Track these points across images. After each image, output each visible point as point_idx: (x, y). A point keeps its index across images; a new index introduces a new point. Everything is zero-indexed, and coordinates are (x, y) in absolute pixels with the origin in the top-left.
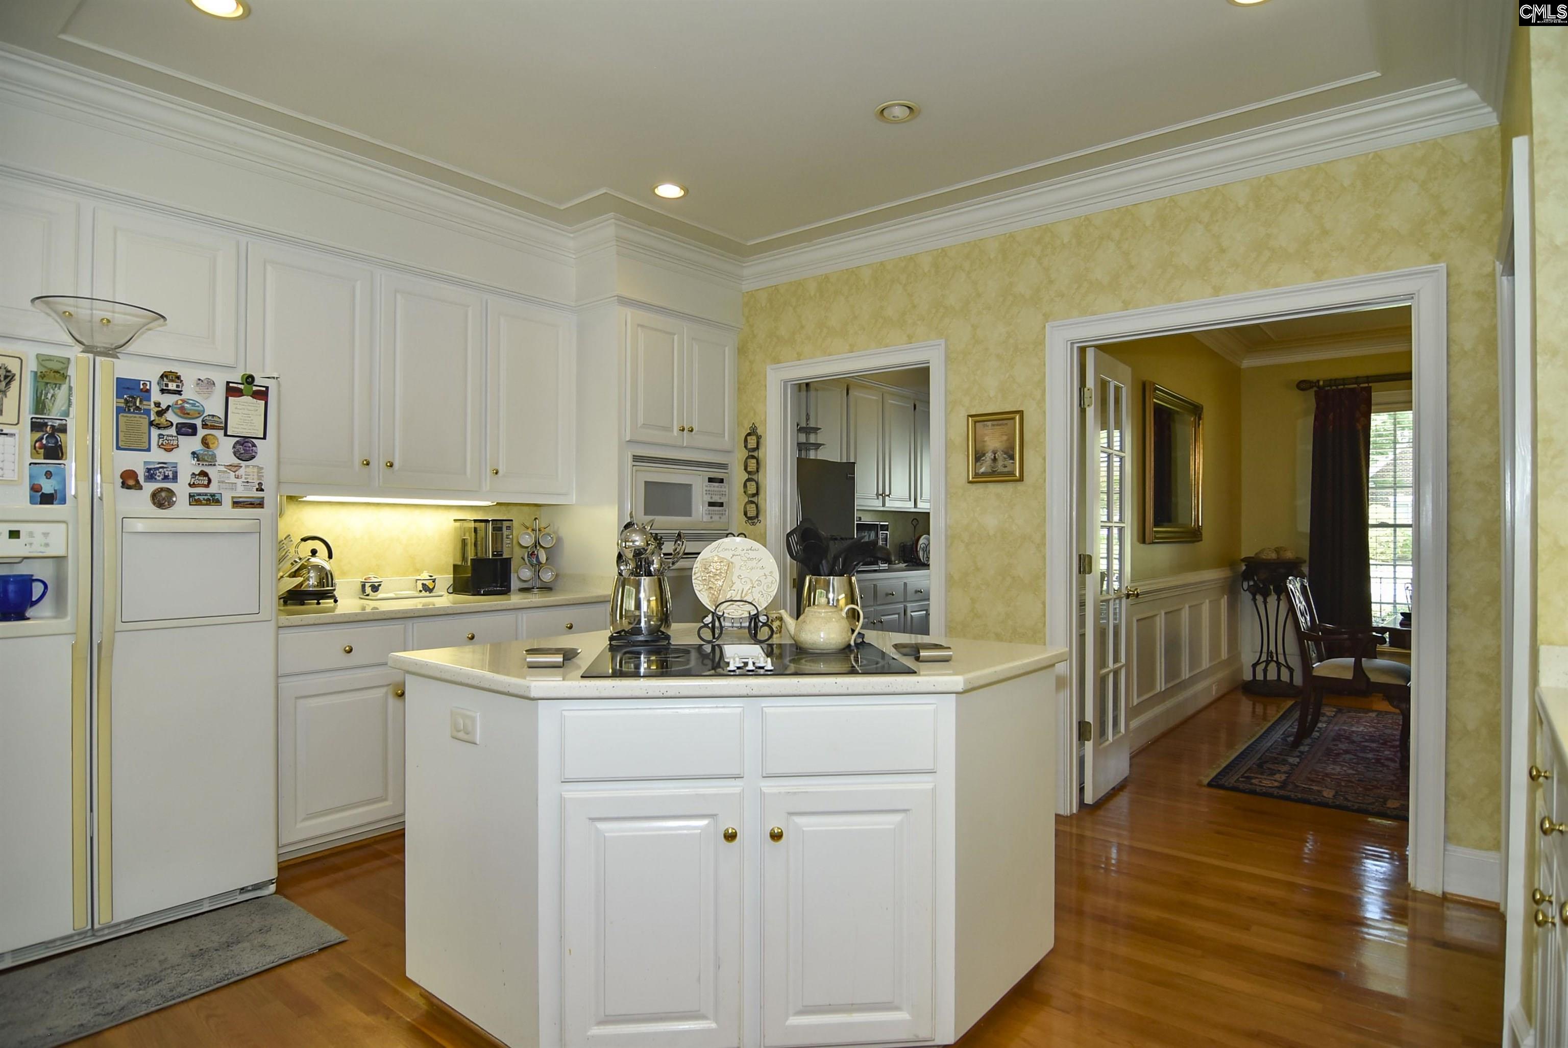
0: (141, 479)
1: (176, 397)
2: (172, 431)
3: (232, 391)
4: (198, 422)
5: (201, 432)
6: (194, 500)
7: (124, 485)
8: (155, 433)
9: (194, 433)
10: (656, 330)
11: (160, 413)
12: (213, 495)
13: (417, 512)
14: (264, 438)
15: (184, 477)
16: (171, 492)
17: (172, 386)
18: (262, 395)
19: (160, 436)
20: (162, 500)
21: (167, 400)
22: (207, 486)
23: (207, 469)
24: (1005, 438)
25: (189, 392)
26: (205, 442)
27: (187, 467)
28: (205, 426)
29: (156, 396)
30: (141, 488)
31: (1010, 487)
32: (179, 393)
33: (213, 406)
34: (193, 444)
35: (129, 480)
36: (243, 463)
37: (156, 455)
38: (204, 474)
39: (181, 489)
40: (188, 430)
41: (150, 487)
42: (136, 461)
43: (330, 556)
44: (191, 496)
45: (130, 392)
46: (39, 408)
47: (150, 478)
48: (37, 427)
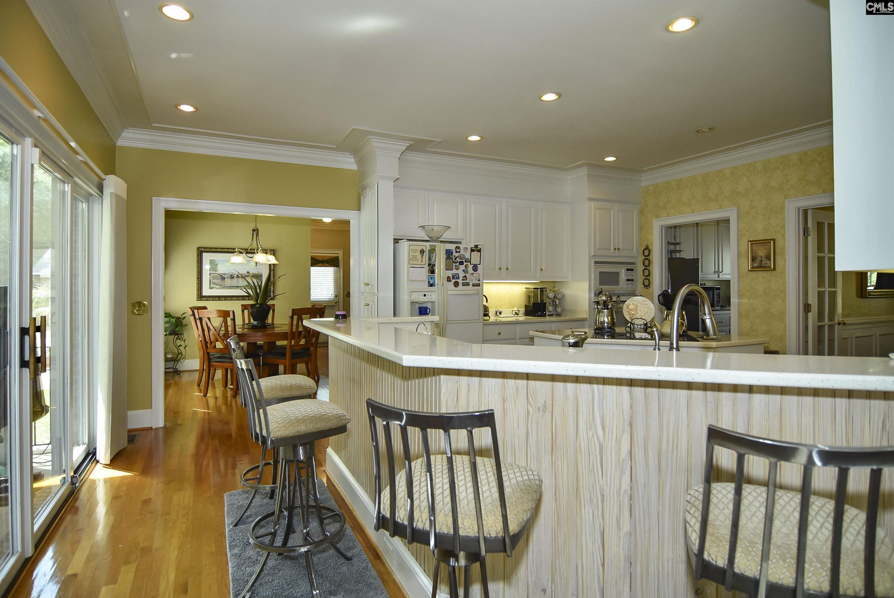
0: (451, 278)
1: (459, 253)
2: (458, 264)
3: (472, 250)
4: (464, 261)
5: (465, 264)
6: (464, 284)
7: (448, 281)
8: (454, 264)
9: (463, 264)
10: (603, 209)
11: (455, 259)
12: (468, 283)
13: (513, 285)
14: (480, 264)
15: (461, 278)
16: (458, 282)
17: (458, 250)
18: (479, 251)
19: (455, 265)
20: (456, 284)
21: (457, 255)
22: (466, 280)
23: (466, 275)
24: (766, 251)
25: (462, 252)
26: (466, 267)
27: (461, 274)
28: (466, 262)
29: (454, 254)
30: (451, 281)
31: (769, 273)
32: (459, 252)
33: (467, 256)
34: (462, 267)
35: (449, 279)
36: (475, 272)
37: (455, 271)
38: (465, 276)
39: (460, 281)
40: (461, 263)
41: (453, 281)
42: (450, 273)
43: (487, 302)
44: (463, 283)
45: (449, 253)
46: (430, 259)
47: (453, 278)
48: (429, 265)
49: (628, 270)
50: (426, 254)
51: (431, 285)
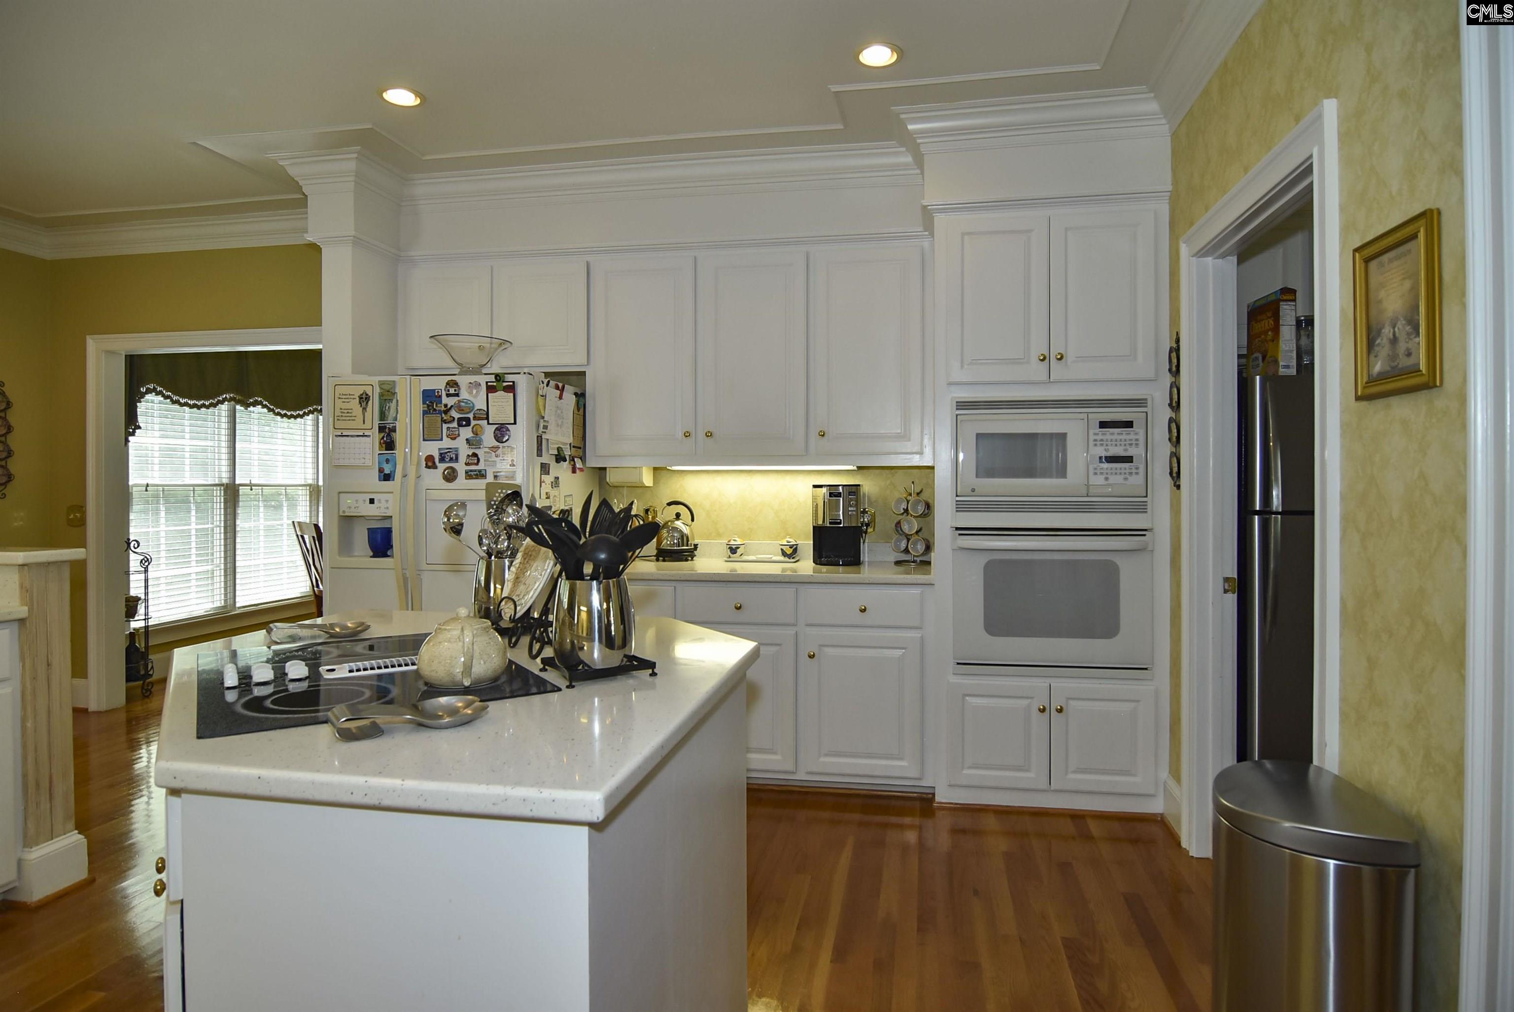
0: (437, 460)
1: (456, 399)
2: (455, 424)
3: (491, 389)
4: (471, 416)
5: (473, 423)
6: (469, 475)
7: (427, 467)
8: (445, 426)
9: (468, 424)
11: (446, 412)
12: (480, 471)
14: (515, 423)
15: (463, 458)
16: (453, 470)
17: (452, 391)
18: (511, 389)
19: (448, 428)
20: (449, 476)
21: (451, 401)
22: (477, 464)
23: (476, 451)
25: (464, 395)
26: (475, 431)
27: (464, 451)
28: (475, 418)
29: (445, 400)
30: (436, 467)
31: (1422, 402)
32: (457, 395)
33: (480, 404)
34: (466, 433)
35: (430, 463)
36: (501, 445)
37: (446, 443)
38: (475, 455)
39: (461, 468)
40: (464, 422)
41: (442, 467)
42: (433, 448)
43: (693, 520)
44: (466, 472)
45: (430, 398)
46: (383, 415)
47: (442, 460)
48: (381, 429)
49: (1103, 425)
50: (374, 405)
51: (387, 477)
